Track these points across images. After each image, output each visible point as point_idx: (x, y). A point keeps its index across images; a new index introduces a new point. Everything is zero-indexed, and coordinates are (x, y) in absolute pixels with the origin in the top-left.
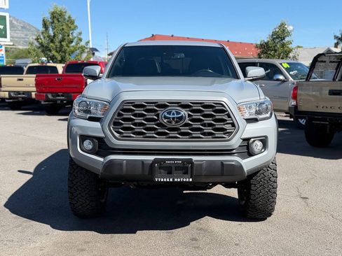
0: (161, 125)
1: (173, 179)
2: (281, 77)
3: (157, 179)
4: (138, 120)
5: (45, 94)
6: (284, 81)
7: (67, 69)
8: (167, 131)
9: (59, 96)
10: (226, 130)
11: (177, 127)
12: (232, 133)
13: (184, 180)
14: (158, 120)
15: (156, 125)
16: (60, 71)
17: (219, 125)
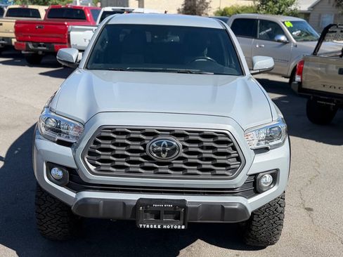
0: (148, 158)
1: (162, 226)
2: (283, 38)
3: (141, 225)
4: (120, 150)
5: (25, 43)
6: (285, 43)
7: (50, 13)
8: (155, 165)
9: (40, 46)
10: (229, 165)
11: (168, 161)
12: (236, 169)
13: (175, 227)
14: (144, 151)
15: (142, 157)
16: (43, 14)
17: (221, 160)
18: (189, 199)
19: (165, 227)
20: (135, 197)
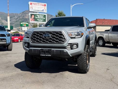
3: (41, 55)
4: (37, 37)
8: (45, 41)
12: (64, 41)
14: (42, 37)
17: (60, 39)
18: (52, 49)
19: (46, 55)
20: (40, 49)
